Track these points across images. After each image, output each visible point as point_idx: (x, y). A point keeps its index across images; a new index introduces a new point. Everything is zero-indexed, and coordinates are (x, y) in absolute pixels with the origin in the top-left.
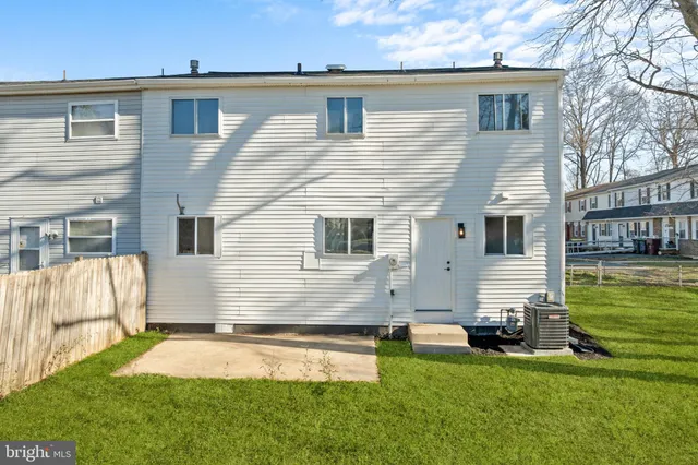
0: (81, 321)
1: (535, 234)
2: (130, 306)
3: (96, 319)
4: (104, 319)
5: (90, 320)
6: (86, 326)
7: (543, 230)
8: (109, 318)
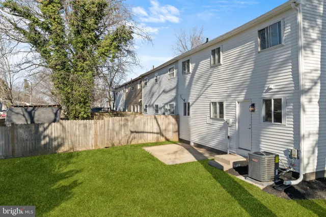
0: (144, 132)
1: (287, 110)
2: (169, 131)
3: (150, 133)
4: (154, 133)
5: (147, 133)
6: (145, 134)
7: (291, 107)
8: (157, 133)
